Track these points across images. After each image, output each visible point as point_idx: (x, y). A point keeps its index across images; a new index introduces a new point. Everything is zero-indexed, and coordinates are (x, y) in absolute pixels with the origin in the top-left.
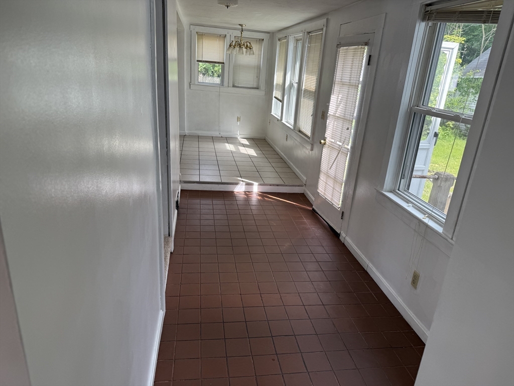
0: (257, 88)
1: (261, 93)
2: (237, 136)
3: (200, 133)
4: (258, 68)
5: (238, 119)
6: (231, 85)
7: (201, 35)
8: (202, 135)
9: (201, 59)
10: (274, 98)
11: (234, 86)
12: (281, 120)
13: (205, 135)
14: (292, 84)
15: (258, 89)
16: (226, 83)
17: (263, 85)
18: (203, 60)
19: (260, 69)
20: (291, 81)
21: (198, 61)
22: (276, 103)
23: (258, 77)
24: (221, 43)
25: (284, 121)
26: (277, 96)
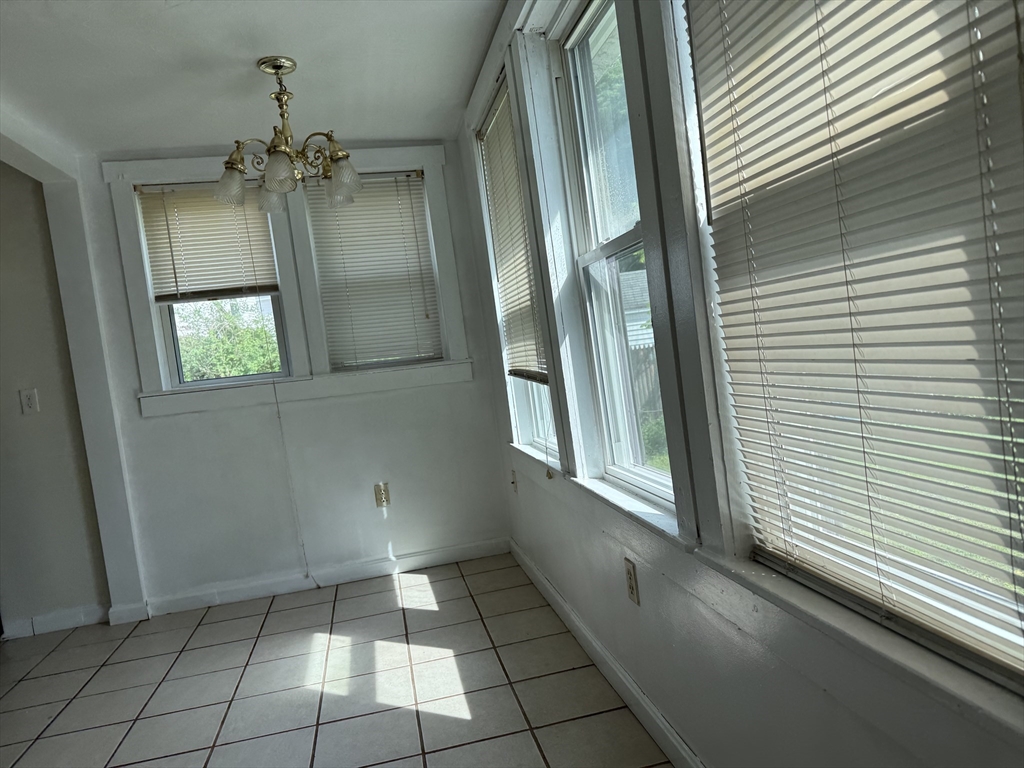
0: (438, 357)
1: (455, 373)
2: (386, 568)
3: (216, 592)
4: (424, 280)
5: (380, 496)
6: (323, 362)
7: (159, 198)
8: (227, 599)
9: (172, 290)
10: (509, 379)
11: (337, 368)
12: (569, 470)
13: (241, 597)
14: (586, 270)
15: (440, 358)
16: (299, 364)
17: (456, 341)
18: (183, 289)
19: (432, 281)
20: (574, 264)
21: (159, 298)
22: (526, 398)
23: (431, 314)
24: (251, 211)
25: (584, 477)
26: (522, 365)
